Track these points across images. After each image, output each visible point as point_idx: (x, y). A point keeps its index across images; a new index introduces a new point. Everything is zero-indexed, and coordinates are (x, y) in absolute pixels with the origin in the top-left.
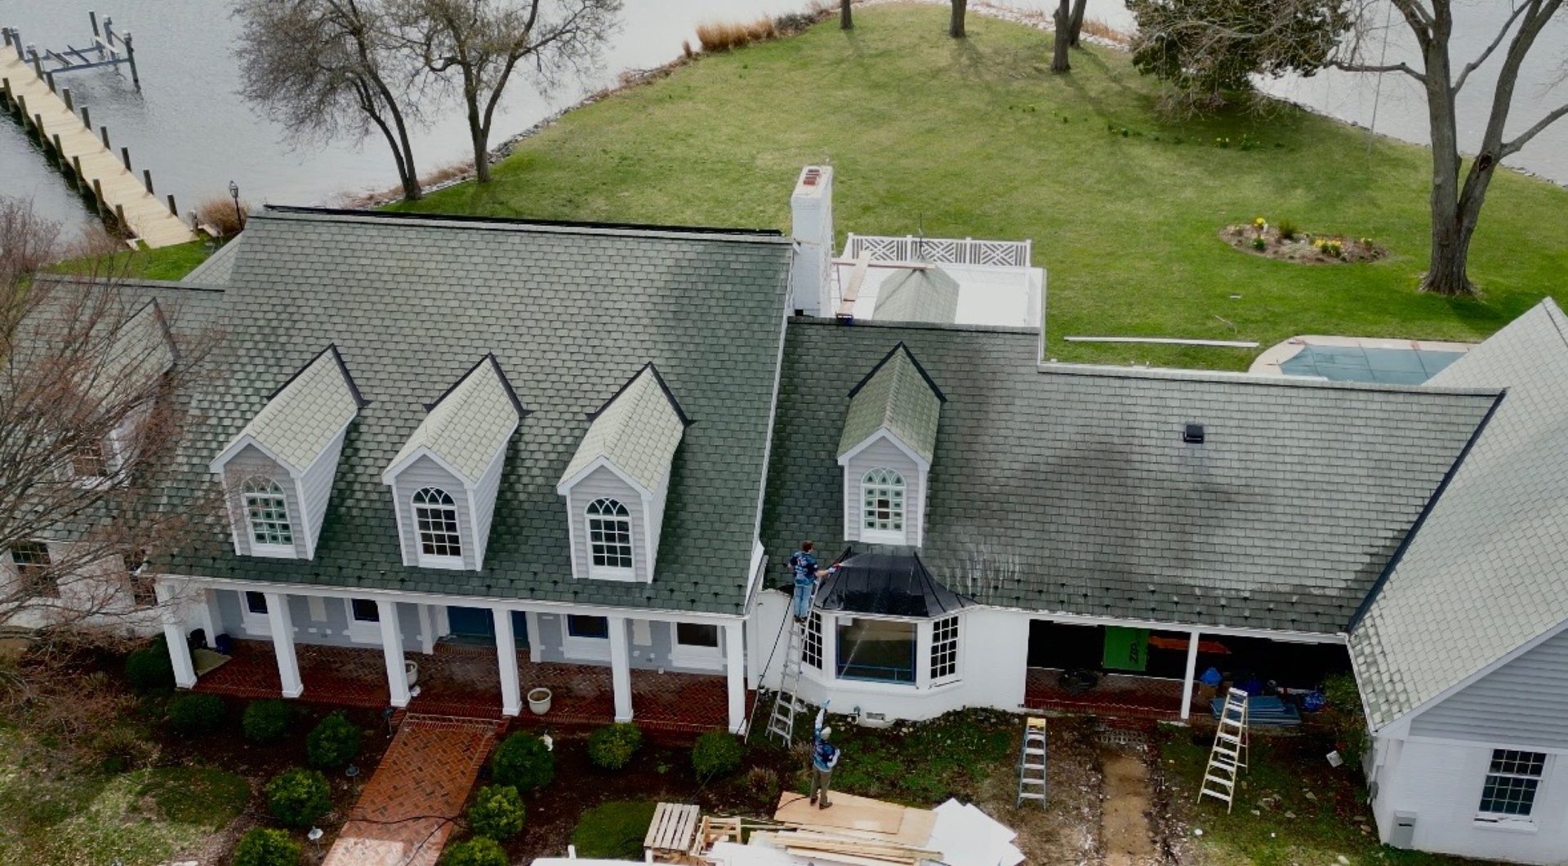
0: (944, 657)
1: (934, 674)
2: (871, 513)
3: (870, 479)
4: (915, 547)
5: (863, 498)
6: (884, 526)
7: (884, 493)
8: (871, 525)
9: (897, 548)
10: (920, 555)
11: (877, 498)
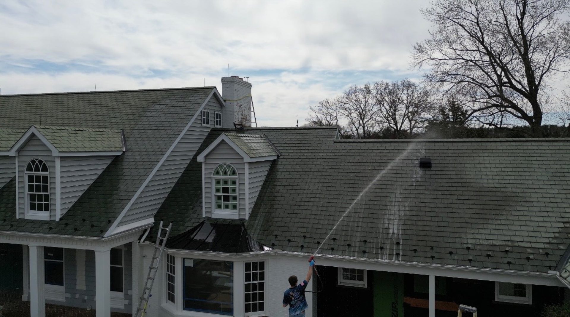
0: (254, 295)
1: (247, 309)
2: (219, 198)
3: (218, 173)
4: (244, 219)
5: (213, 186)
6: (227, 207)
7: (226, 182)
8: (219, 206)
9: (233, 220)
10: (246, 224)
11: (221, 186)
